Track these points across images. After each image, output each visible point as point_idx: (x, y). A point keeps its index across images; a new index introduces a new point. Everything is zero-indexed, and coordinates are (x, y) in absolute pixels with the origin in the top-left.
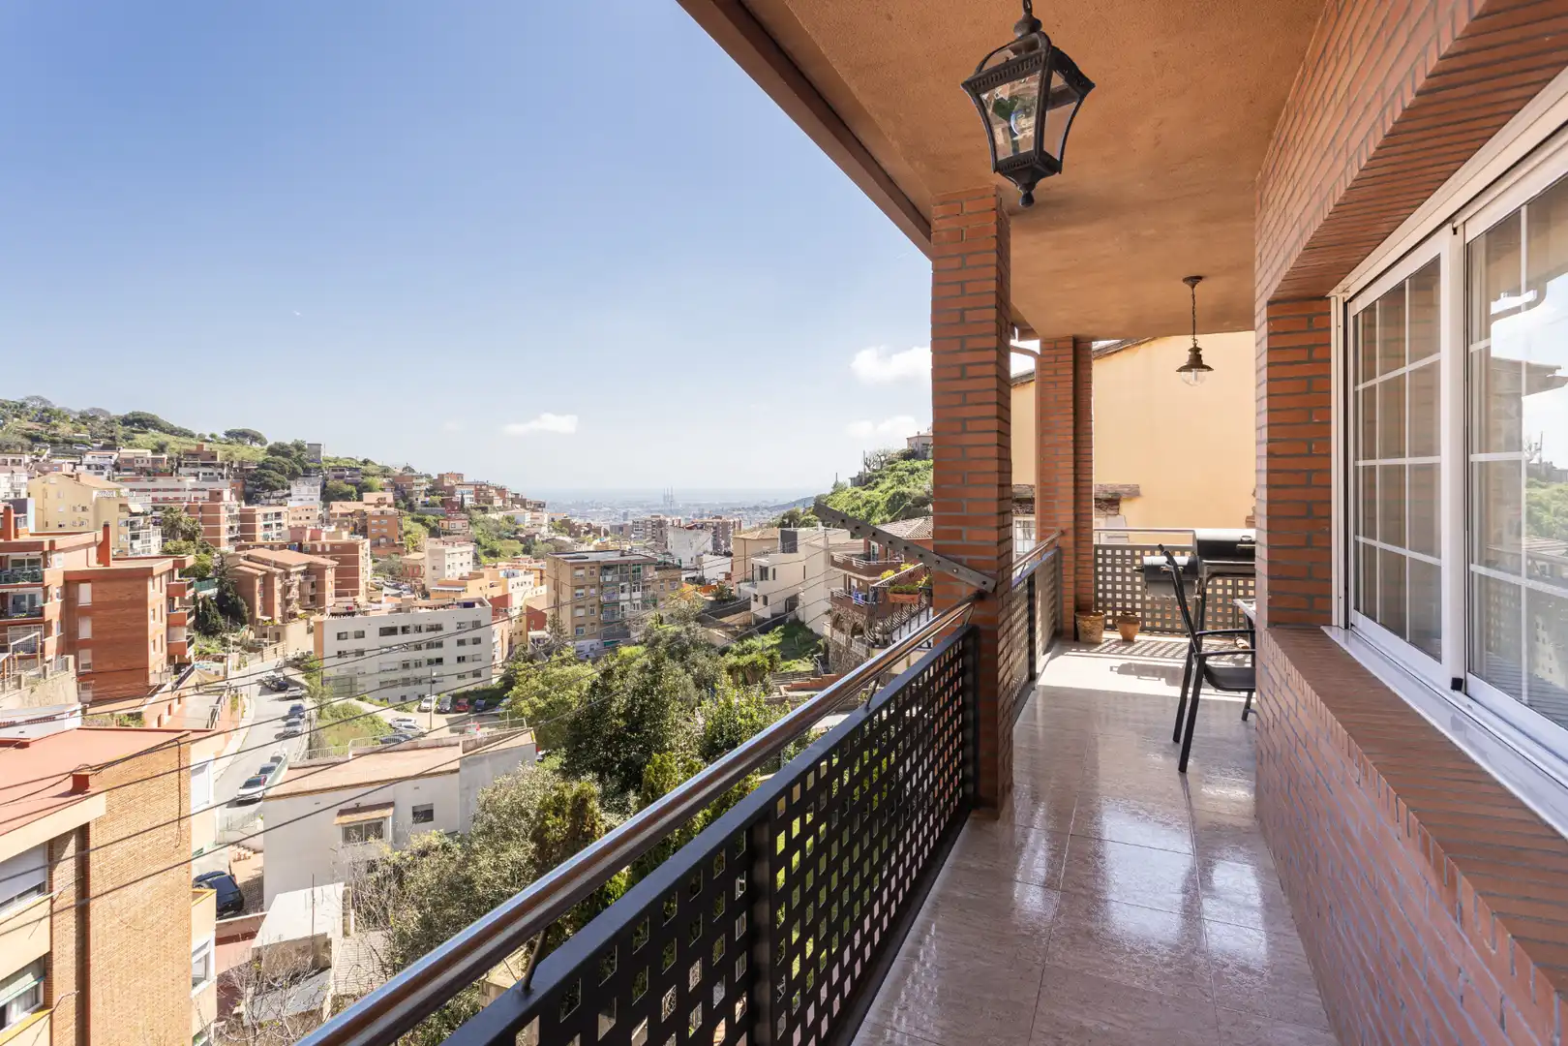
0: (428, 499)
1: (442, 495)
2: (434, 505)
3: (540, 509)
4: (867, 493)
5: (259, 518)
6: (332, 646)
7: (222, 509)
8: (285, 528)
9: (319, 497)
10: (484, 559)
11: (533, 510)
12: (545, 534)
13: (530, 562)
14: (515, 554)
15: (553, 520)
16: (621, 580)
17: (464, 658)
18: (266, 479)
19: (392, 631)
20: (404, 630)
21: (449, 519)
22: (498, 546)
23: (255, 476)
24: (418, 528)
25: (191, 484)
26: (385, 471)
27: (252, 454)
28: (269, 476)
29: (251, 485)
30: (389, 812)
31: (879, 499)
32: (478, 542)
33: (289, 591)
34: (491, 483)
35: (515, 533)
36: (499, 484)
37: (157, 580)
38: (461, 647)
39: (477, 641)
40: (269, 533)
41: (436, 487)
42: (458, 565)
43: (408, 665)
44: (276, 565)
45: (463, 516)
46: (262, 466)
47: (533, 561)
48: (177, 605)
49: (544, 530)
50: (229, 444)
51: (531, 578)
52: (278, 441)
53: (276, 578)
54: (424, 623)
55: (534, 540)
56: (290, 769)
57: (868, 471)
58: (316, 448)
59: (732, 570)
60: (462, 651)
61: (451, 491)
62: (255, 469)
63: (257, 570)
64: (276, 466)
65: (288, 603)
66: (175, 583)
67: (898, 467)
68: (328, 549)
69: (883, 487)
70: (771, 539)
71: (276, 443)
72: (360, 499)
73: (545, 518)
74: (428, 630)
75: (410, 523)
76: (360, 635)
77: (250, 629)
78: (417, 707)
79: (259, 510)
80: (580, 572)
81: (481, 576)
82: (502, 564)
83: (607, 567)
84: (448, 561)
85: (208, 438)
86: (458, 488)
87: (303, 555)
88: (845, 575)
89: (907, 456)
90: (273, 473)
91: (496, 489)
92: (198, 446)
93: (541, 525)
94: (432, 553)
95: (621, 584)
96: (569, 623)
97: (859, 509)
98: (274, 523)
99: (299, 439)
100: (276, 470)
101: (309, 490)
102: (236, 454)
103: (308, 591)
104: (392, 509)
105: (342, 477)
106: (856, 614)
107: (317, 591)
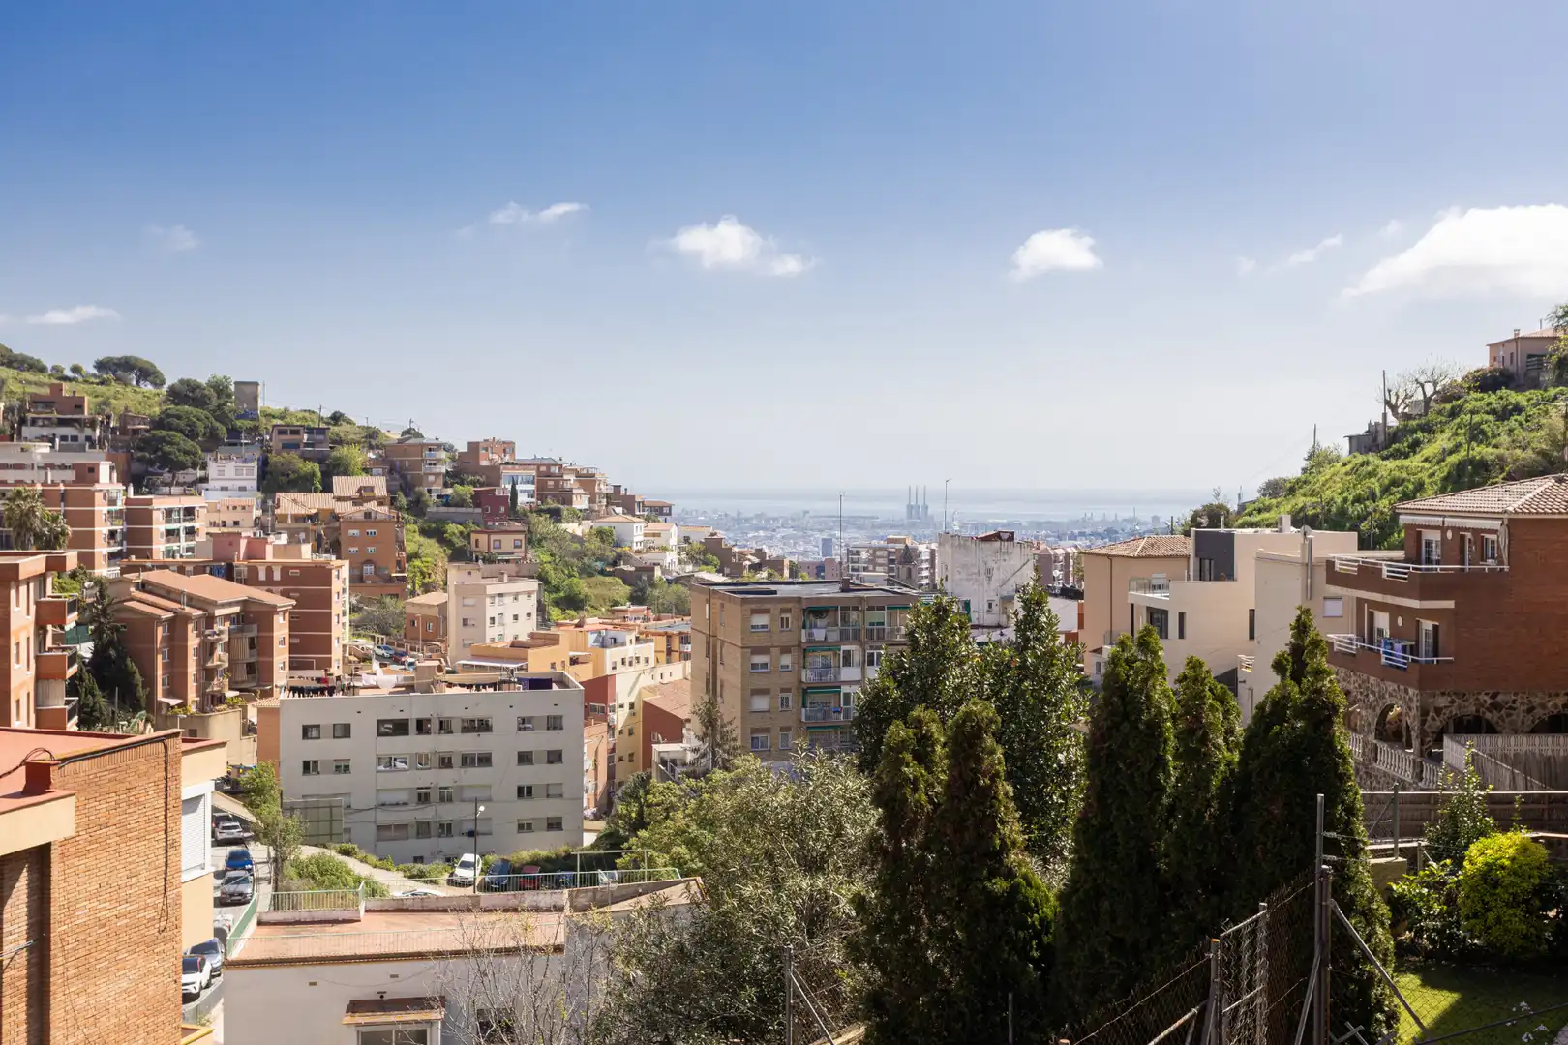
0: (449, 491)
1: (474, 483)
2: (461, 503)
3: (661, 518)
4: (1391, 464)
5: (158, 516)
6: (294, 749)
7: (98, 496)
8: (201, 538)
9: (255, 484)
10: (555, 613)
11: (648, 519)
12: (672, 568)
13: (646, 619)
14: (616, 603)
15: (687, 540)
16: (844, 638)
17: (530, 789)
18: (167, 448)
19: (400, 728)
20: (422, 726)
21: (488, 532)
22: (582, 586)
23: (145, 441)
24: (432, 548)
25: (43, 455)
26: (370, 436)
27: (141, 401)
28: (171, 444)
29: (140, 460)
30: (437, 1015)
31: (1424, 476)
32: (544, 579)
33: (211, 654)
34: (567, 461)
35: (614, 564)
36: (582, 464)
37: (23, 589)
38: (526, 768)
39: (555, 757)
40: (175, 546)
41: (465, 466)
42: (508, 619)
43: (427, 795)
44: (193, 601)
45: (517, 525)
46: (158, 423)
47: (652, 616)
48: (49, 643)
49: (671, 558)
50: (102, 383)
51: (648, 650)
52: (186, 377)
53: (190, 627)
54: (456, 713)
55: (651, 577)
56: (260, 923)
57: (1392, 421)
58: (249, 391)
59: (1081, 625)
60: (529, 775)
61: (493, 475)
62: (147, 431)
63: (161, 610)
64: (182, 424)
65: (207, 674)
66: (48, 599)
67: (1469, 407)
68: (277, 576)
69: (1429, 450)
70: (1171, 557)
71: (182, 382)
72: (327, 488)
73: (673, 535)
74: (465, 730)
75: (418, 537)
76: (344, 731)
77: (148, 720)
78: (446, 876)
79: (160, 504)
80: (760, 620)
81: (554, 640)
82: (592, 622)
83: (817, 611)
84: (491, 611)
85: (68, 373)
86: (506, 472)
87: (234, 585)
88: (1360, 601)
89: (1486, 382)
90: (178, 437)
91: (578, 475)
92: (51, 386)
93: (664, 549)
94: (462, 591)
95: (844, 648)
96: (738, 722)
97: (1373, 497)
98: (182, 526)
99: (220, 376)
100: (182, 431)
101: (238, 471)
102: (113, 401)
103: (246, 655)
104: (385, 509)
105: (296, 446)
106: (1391, 686)
107: (259, 655)
